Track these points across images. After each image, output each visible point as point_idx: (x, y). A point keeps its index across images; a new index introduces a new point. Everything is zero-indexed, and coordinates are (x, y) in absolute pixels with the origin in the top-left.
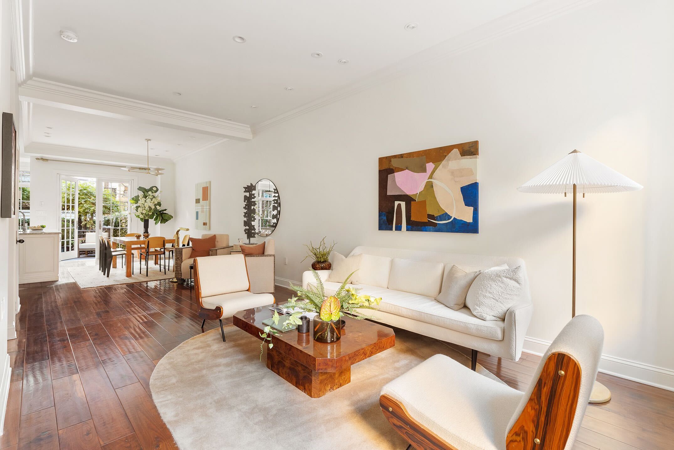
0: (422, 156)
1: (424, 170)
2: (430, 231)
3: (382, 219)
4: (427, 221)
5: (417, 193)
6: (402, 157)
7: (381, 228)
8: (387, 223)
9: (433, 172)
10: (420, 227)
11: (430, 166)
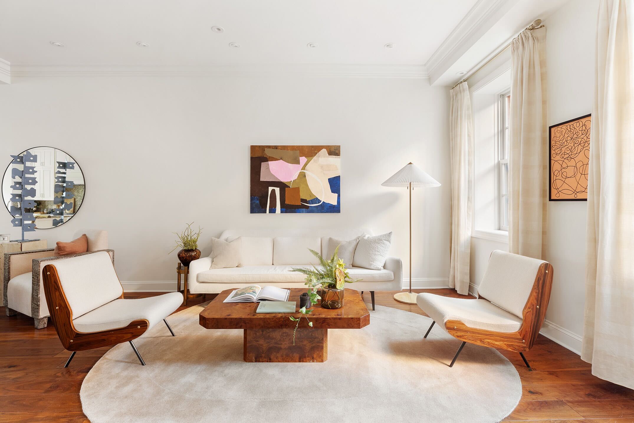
0: (296, 150)
1: (298, 162)
2: (303, 212)
3: (254, 203)
4: (301, 205)
5: (292, 181)
6: (276, 148)
7: (253, 211)
8: (260, 206)
9: (306, 165)
10: (293, 209)
11: (303, 160)
